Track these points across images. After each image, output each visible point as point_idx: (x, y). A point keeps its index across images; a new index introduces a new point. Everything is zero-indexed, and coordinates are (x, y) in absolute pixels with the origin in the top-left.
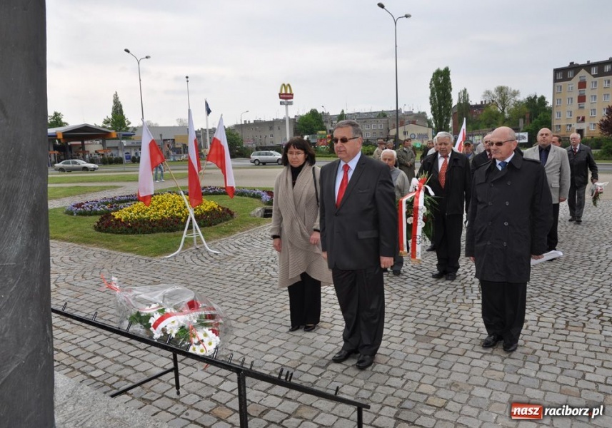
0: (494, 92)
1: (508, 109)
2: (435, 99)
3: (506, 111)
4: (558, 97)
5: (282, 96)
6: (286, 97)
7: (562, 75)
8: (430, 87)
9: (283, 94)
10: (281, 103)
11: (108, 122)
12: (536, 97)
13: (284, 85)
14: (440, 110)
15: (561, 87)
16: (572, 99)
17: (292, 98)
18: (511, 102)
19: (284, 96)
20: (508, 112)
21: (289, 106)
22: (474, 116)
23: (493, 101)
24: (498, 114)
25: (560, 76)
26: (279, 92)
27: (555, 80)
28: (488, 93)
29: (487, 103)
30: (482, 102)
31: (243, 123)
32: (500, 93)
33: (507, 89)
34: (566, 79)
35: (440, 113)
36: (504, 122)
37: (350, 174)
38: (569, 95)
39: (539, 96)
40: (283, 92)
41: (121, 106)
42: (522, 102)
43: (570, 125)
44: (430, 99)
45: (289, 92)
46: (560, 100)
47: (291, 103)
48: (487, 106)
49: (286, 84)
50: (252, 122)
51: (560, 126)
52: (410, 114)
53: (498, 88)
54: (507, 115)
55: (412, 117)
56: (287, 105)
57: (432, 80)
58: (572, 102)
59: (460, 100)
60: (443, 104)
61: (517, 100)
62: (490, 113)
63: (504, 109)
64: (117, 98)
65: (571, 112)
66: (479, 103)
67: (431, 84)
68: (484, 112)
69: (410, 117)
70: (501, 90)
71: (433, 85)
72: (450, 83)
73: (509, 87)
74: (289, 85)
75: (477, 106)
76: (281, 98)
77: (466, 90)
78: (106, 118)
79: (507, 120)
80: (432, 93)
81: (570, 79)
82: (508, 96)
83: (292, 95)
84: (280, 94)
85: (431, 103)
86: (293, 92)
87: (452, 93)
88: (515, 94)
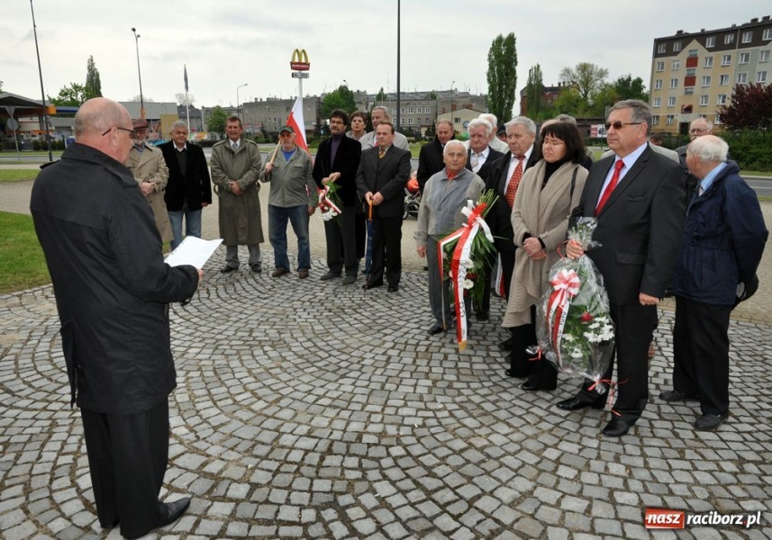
0: (574, 71)
1: (592, 93)
2: (494, 76)
3: (589, 96)
4: (658, 77)
5: (294, 66)
6: (300, 67)
7: (665, 47)
8: (489, 59)
9: (296, 63)
10: (293, 75)
11: (66, 94)
12: (629, 79)
13: (297, 51)
14: (501, 90)
15: (663, 64)
16: (676, 80)
17: (308, 69)
18: (597, 85)
19: (298, 66)
20: (592, 98)
21: (303, 80)
22: (549, 101)
23: (574, 83)
24: (578, 100)
25: (662, 50)
26: (291, 60)
27: (656, 55)
28: (567, 71)
29: (566, 85)
30: (559, 84)
31: (254, 101)
32: (583, 72)
33: (592, 66)
34: (670, 53)
35: (501, 95)
36: (586, 111)
37: (623, 174)
38: (674, 76)
39: (633, 78)
40: (297, 60)
41: (98, 75)
42: (611, 86)
43: (672, 117)
44: (488, 75)
45: (303, 61)
46: (661, 81)
47: (306, 76)
48: (566, 89)
49: (300, 50)
50: (265, 100)
51: (658, 117)
52: (466, 95)
53: (581, 65)
54: (590, 101)
55: (468, 99)
56: (301, 78)
57: (492, 49)
58: (676, 85)
59: (530, 79)
60: (505, 84)
61: (605, 82)
62: (569, 99)
63: (586, 93)
64: (93, 64)
65: (674, 98)
66: (556, 85)
67: (490, 56)
68: (562, 96)
69: (464, 99)
70: (584, 68)
71: (493, 57)
72: (516, 55)
73: (595, 64)
74: (304, 51)
75: (553, 89)
76: (292, 68)
77: (539, 66)
78: (63, 88)
79: (590, 107)
80: (491, 68)
81: (676, 54)
82: (594, 76)
83: (309, 64)
84: (292, 63)
85: (489, 80)
86: (309, 61)
87: (517, 68)
88: (602, 74)
